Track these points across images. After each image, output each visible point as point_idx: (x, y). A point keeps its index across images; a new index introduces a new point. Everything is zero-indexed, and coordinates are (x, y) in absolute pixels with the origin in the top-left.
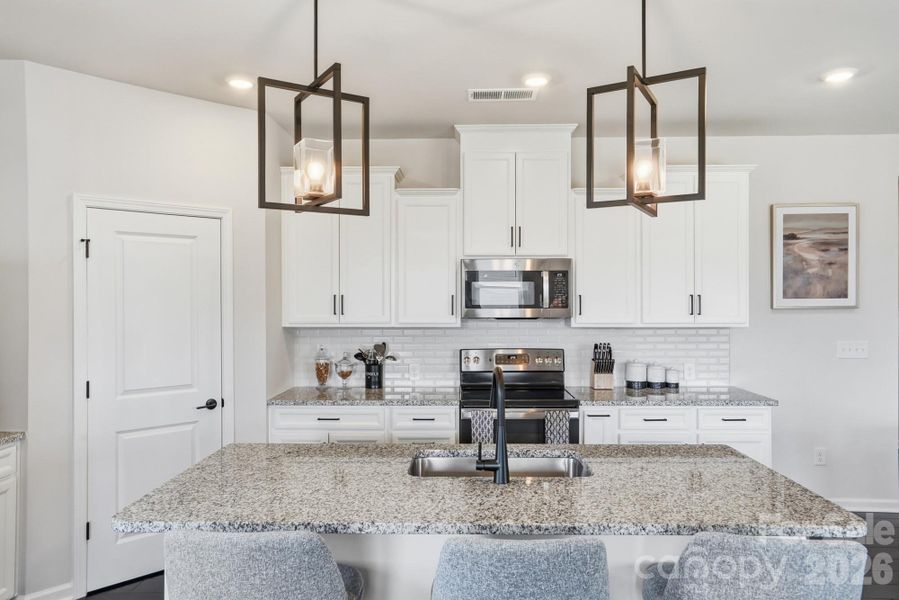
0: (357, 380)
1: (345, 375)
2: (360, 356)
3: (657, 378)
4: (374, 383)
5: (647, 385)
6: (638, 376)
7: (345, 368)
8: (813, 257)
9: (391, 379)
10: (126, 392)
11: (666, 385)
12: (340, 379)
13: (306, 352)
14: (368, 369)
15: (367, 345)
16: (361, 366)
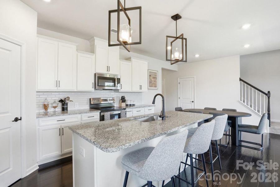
1: (55, 107)
5: (130, 105)
8: (153, 80)
9: (70, 108)
11: (133, 105)
12: (53, 108)
14: (63, 105)
16: (61, 104)
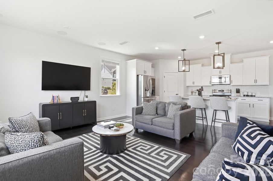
0: (197, 94)
2: (197, 90)
3: (250, 94)
4: (200, 94)
6: (246, 94)
7: (195, 92)
10: (169, 92)
13: (190, 90)
14: (199, 92)
15: (198, 88)
16: (197, 92)
